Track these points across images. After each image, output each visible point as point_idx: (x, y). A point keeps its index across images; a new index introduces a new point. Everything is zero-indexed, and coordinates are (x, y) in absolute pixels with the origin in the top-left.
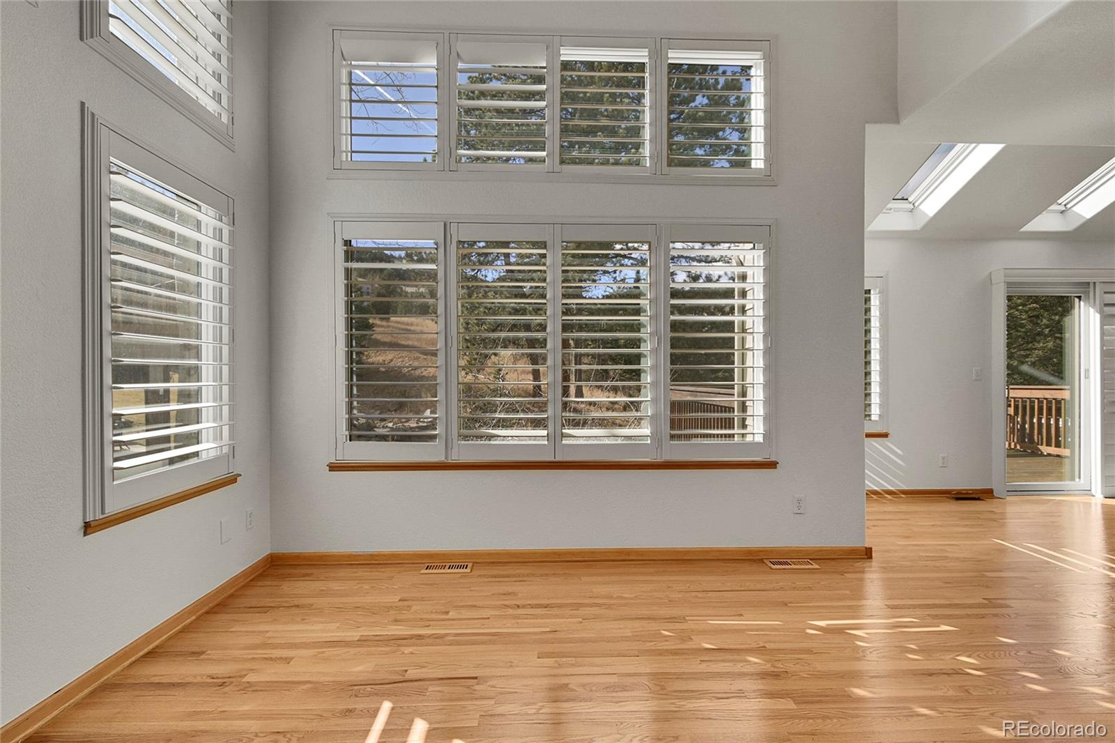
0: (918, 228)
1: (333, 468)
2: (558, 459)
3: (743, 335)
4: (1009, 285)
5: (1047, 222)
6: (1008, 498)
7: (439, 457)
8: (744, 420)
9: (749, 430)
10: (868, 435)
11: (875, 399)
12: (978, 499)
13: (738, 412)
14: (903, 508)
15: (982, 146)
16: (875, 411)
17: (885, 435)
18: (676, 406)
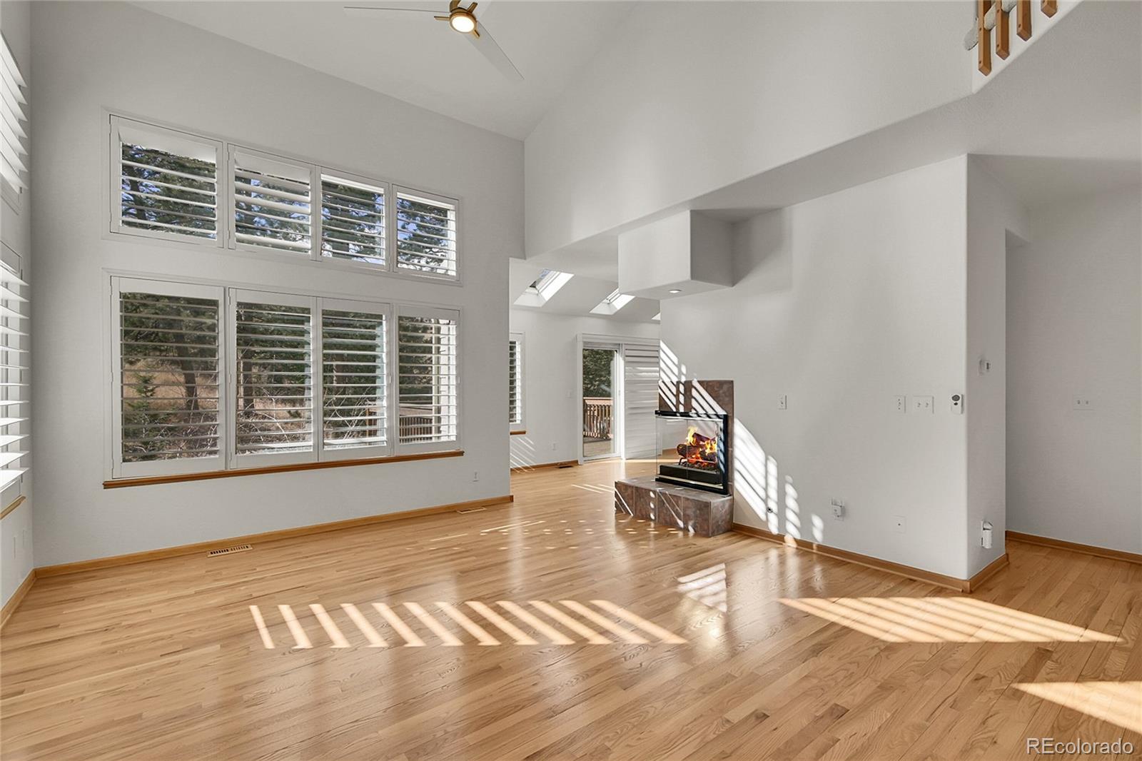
0: (541, 306)
1: (107, 485)
2: (320, 461)
3: (439, 345)
4: (585, 343)
5: (601, 309)
6: (585, 465)
7: (220, 467)
8: (439, 428)
9: (442, 434)
10: (511, 434)
11: (518, 411)
12: (570, 467)
13: (435, 422)
14: (534, 475)
15: (562, 273)
16: (518, 417)
17: (524, 433)
18: (403, 421)
